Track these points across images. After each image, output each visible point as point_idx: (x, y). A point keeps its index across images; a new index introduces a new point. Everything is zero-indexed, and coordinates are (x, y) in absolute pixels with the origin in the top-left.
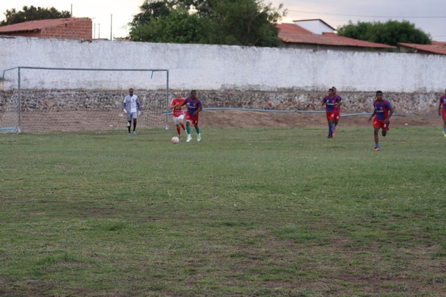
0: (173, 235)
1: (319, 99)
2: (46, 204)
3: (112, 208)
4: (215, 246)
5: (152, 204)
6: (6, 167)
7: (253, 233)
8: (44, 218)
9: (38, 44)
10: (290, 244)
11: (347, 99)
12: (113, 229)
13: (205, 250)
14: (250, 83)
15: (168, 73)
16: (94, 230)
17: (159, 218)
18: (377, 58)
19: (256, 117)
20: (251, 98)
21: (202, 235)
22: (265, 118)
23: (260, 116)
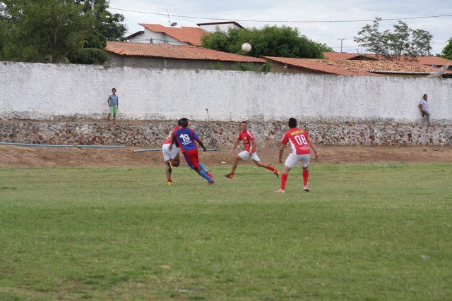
1: (109, 130)
11: (148, 130)
14: (16, 109)
18: (194, 77)
19: (16, 153)
20: (14, 129)
22: (29, 154)
23: (23, 152)
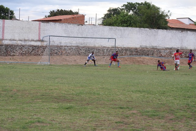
0: (94, 112)
2: (44, 96)
3: (73, 99)
4: (110, 118)
5: (91, 98)
6: (35, 79)
7: (131, 112)
8: (40, 103)
9: (59, 26)
10: (145, 118)
12: (67, 109)
13: (106, 119)
14: (153, 45)
15: (115, 40)
16: (59, 109)
17: (91, 104)
20: (153, 52)
21: (107, 113)
23: (157, 60)
